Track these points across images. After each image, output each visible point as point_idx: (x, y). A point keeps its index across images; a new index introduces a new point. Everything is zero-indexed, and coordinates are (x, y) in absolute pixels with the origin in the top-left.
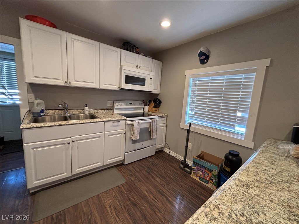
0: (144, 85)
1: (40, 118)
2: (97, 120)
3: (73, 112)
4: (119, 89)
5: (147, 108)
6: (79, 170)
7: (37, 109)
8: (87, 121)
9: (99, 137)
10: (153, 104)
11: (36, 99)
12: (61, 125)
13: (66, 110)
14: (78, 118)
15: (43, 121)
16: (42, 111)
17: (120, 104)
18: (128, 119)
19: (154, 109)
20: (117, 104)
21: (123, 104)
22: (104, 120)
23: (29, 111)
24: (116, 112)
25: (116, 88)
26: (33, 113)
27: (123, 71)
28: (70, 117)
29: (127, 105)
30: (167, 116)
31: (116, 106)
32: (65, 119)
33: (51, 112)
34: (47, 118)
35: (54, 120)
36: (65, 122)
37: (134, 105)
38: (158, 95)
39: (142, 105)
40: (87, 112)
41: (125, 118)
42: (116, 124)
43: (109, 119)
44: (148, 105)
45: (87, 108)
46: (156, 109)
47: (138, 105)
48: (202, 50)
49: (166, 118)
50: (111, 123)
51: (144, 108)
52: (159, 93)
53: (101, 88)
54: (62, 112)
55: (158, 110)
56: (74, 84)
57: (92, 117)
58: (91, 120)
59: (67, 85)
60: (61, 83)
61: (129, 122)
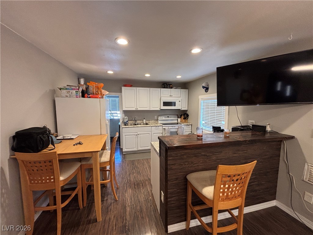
0: (175, 105)
1: (127, 124)
2: (148, 125)
3: (138, 122)
4: (160, 110)
5: (179, 120)
6: (140, 149)
7: (126, 121)
8: (144, 126)
9: (149, 134)
10: (183, 117)
11: (125, 116)
12: (134, 127)
13: (136, 121)
14: (141, 125)
15: (128, 125)
16: (127, 121)
17: (162, 117)
18: (163, 126)
19: (184, 120)
20: (160, 117)
21: (163, 117)
22: (151, 126)
23: (123, 121)
24: (159, 122)
25: (158, 109)
26: (124, 122)
27: (162, 100)
28: (137, 124)
29: (165, 118)
30: (192, 125)
31: (159, 119)
32: (135, 125)
33: (130, 122)
34: (129, 124)
35: (131, 125)
36: (135, 126)
37: (171, 118)
38: (187, 111)
39: (176, 118)
40: (144, 122)
41: (162, 125)
42: (157, 128)
43: (154, 125)
44: (180, 118)
45: (144, 120)
46: (185, 120)
47: (173, 118)
48: (204, 85)
49: (190, 126)
50: (154, 127)
51: (177, 120)
52: (187, 109)
53: (151, 110)
54: (134, 122)
55: (187, 121)
56: (139, 109)
57: (147, 124)
58: (145, 126)
59: (136, 110)
60: (134, 109)
61: (164, 128)
